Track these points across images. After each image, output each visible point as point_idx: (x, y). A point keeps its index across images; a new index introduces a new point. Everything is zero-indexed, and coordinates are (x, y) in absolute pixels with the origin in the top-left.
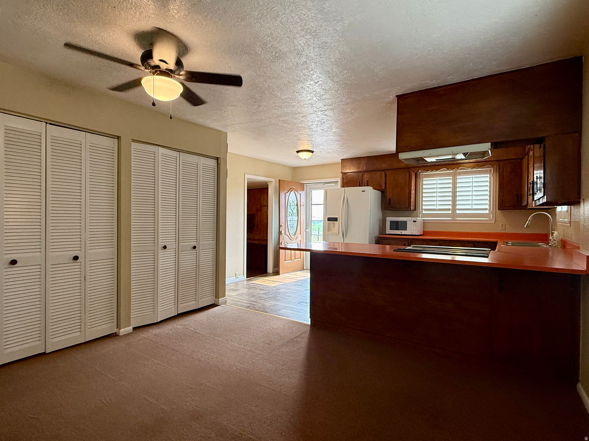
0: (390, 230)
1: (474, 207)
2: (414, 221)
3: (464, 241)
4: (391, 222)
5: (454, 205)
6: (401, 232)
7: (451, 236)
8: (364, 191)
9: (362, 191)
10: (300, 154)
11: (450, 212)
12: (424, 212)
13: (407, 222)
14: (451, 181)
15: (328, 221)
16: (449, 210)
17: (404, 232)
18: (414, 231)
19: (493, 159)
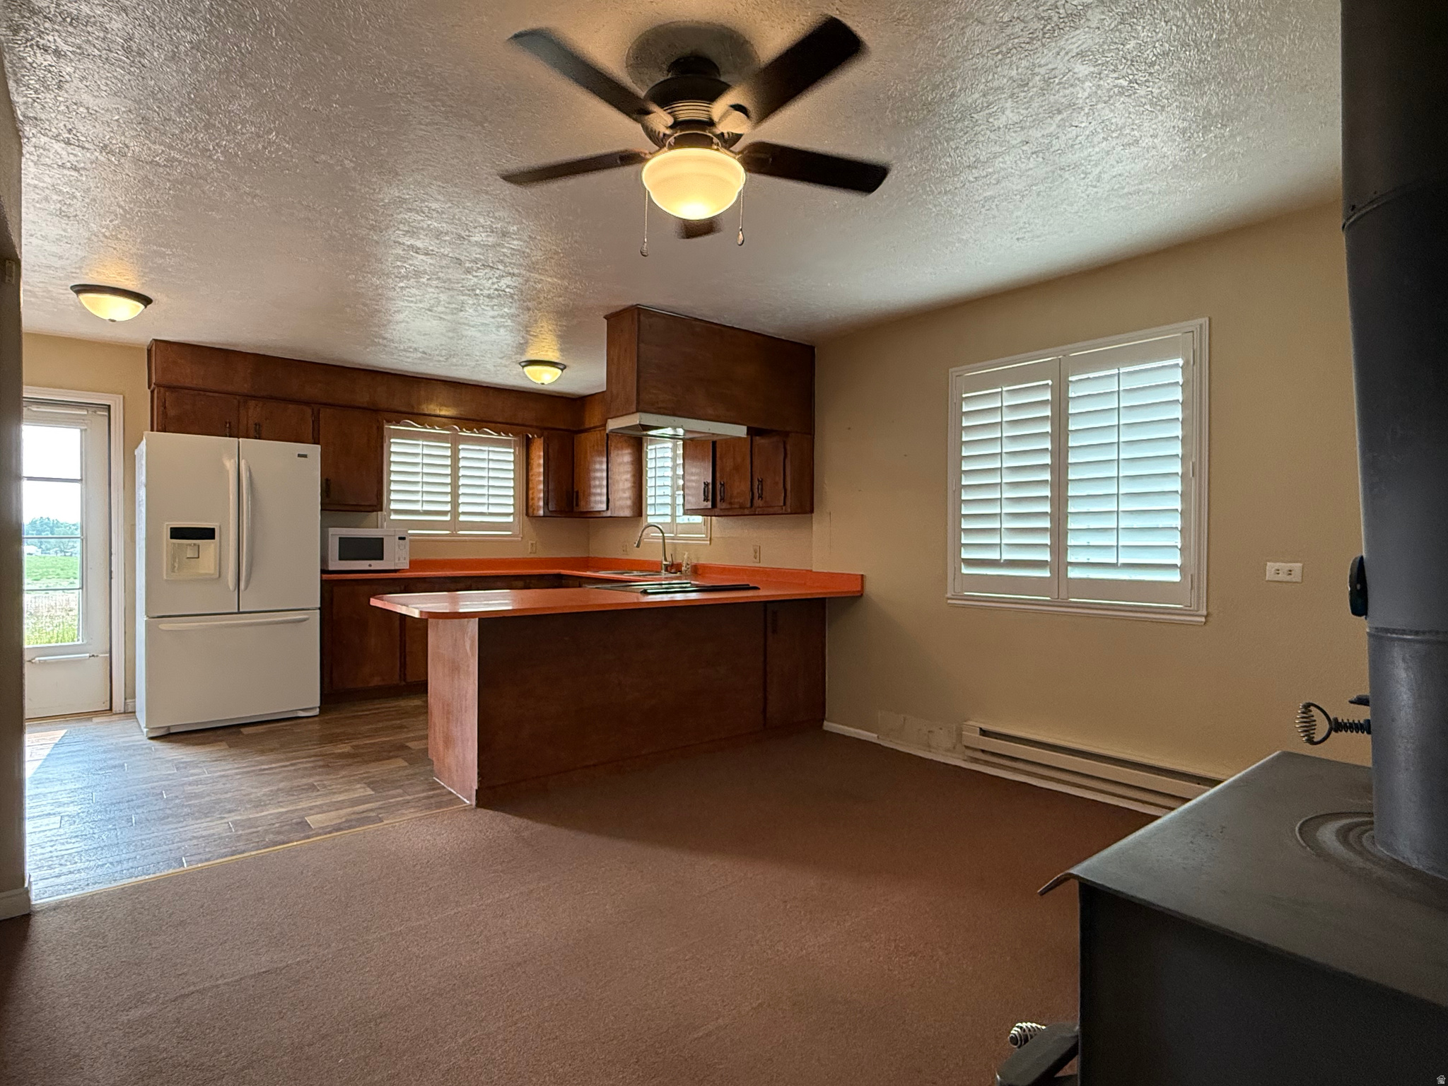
0: (340, 559)
1: (493, 510)
2: (400, 538)
3: (481, 577)
4: (343, 541)
5: (455, 503)
6: (370, 565)
7: (468, 569)
8: (305, 456)
9: (299, 456)
10: (86, 298)
11: (448, 518)
12: (393, 517)
13: (382, 539)
14: (448, 453)
15: (172, 538)
16: (444, 513)
17: (376, 565)
18: (402, 560)
19: (535, 424)
